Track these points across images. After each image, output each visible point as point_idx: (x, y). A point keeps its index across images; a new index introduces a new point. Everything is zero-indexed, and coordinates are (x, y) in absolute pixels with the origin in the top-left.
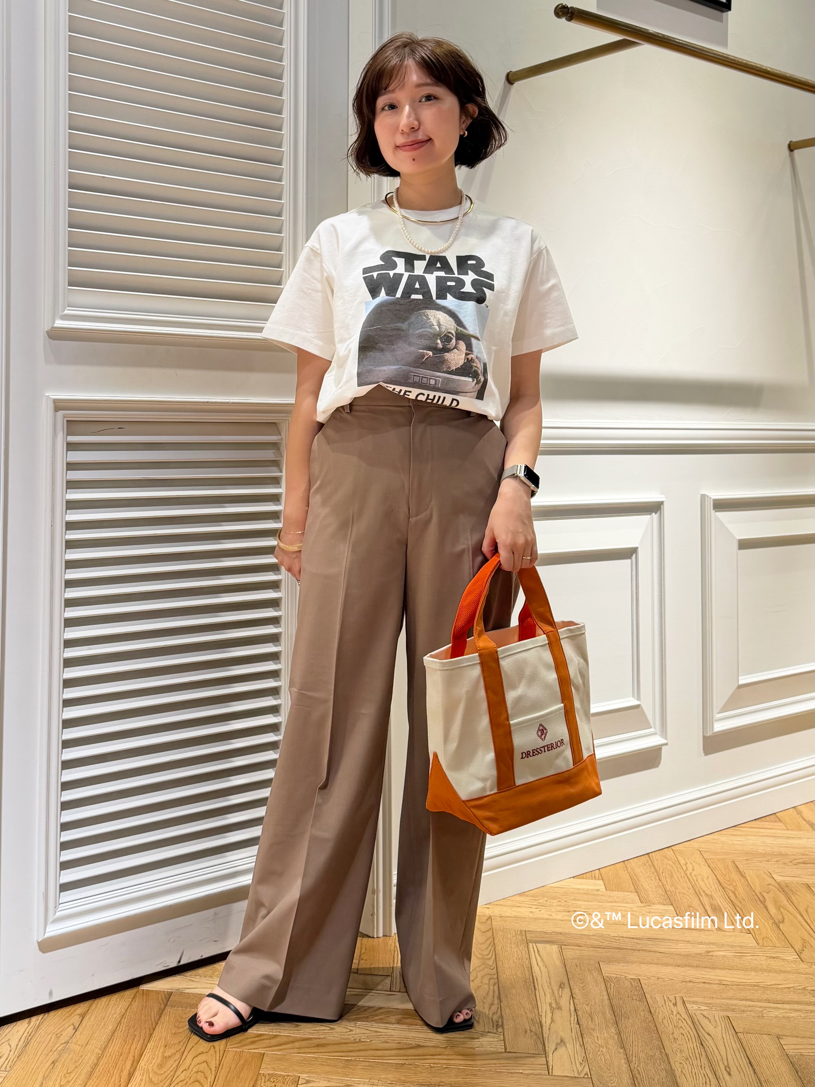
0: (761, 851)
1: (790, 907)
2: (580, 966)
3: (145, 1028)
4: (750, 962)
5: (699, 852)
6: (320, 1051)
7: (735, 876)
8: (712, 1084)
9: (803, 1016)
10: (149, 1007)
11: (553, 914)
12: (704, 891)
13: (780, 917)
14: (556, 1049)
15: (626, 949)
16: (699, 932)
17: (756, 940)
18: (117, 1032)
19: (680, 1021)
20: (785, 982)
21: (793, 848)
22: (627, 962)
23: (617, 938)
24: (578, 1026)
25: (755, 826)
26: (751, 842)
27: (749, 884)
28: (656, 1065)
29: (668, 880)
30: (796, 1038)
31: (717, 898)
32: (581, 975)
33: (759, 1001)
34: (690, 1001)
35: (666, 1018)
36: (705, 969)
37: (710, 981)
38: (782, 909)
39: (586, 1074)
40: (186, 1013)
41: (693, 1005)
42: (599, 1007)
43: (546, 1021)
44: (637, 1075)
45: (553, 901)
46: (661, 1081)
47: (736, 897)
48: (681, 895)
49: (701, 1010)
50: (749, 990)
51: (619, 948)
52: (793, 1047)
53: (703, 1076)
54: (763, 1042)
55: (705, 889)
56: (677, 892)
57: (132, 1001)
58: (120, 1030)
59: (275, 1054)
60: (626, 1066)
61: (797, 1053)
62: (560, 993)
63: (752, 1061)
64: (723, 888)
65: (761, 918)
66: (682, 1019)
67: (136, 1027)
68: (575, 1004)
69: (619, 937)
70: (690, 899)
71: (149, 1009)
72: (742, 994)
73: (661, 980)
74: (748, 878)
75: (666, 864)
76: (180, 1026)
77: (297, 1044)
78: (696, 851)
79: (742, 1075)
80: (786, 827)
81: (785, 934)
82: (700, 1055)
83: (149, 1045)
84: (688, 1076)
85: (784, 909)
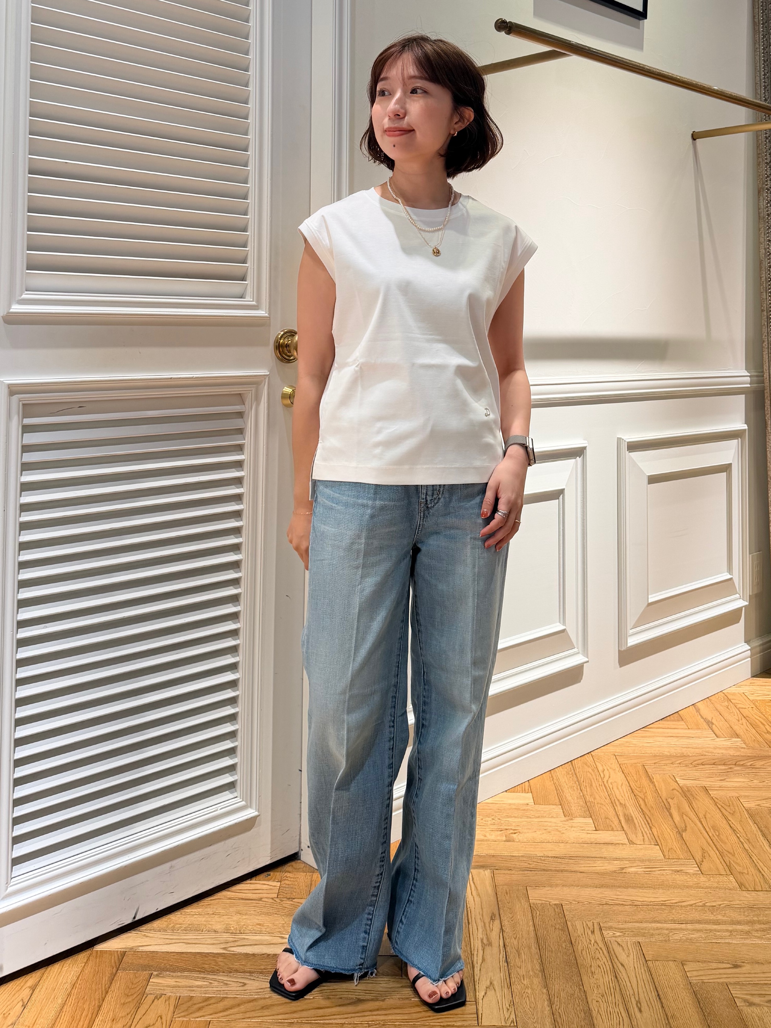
0: (666, 753)
1: (692, 814)
2: (510, 894)
3: (95, 999)
4: (657, 877)
5: (614, 757)
6: (265, 1014)
7: (645, 782)
8: (625, 1024)
9: (703, 936)
10: (101, 971)
11: (487, 835)
12: (618, 800)
13: (683, 826)
14: (486, 993)
15: (551, 870)
16: (614, 847)
17: (663, 852)
18: (65, 1007)
19: (597, 951)
20: (688, 899)
21: (693, 748)
22: (551, 886)
23: (543, 858)
24: (506, 964)
25: (660, 726)
26: (658, 743)
27: (656, 789)
28: (576, 1006)
29: (588, 789)
30: (697, 963)
31: (630, 807)
32: (510, 903)
33: (665, 922)
34: (606, 927)
35: (585, 949)
36: (618, 889)
37: (623, 903)
38: (684, 816)
39: (513, 1022)
40: (136, 977)
41: (608, 932)
42: (526, 940)
43: (478, 959)
44: (559, 1020)
45: (487, 819)
46: (580, 1024)
47: (646, 805)
48: (599, 805)
49: (616, 937)
50: (658, 909)
51: (544, 870)
52: (695, 973)
53: (617, 1016)
54: (670, 971)
55: (620, 798)
56: (596, 803)
57: (85, 966)
58: (69, 1004)
59: (220, 1021)
60: (548, 1009)
61: (699, 981)
62: (491, 925)
63: (660, 993)
64: (635, 795)
65: (667, 827)
66: (599, 948)
67: (85, 999)
68: (505, 938)
69: (545, 857)
70: (606, 810)
71: (101, 975)
72: (651, 916)
73: (581, 904)
74: (656, 783)
75: (587, 772)
76: (130, 994)
77: (242, 1008)
78: (612, 756)
79: (651, 1011)
80: (687, 726)
81: (687, 844)
82: (615, 989)
83: (97, 1020)
84: (604, 1017)
85: (687, 816)
